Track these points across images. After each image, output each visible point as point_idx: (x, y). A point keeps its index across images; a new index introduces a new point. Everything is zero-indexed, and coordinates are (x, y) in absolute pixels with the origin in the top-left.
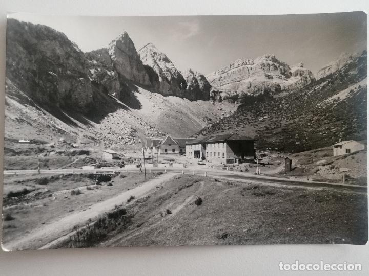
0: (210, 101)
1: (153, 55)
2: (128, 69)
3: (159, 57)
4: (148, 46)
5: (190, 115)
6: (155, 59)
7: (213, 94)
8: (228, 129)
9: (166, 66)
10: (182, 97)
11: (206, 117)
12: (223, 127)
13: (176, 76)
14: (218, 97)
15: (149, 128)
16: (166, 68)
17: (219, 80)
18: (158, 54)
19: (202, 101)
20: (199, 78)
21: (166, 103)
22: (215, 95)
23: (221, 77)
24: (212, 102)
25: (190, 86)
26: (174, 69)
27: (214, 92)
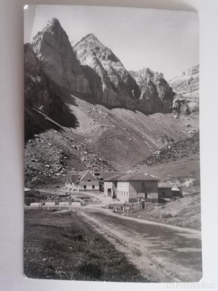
0: (172, 114)
1: (95, 51)
2: (60, 72)
3: (103, 54)
4: (87, 39)
5: (144, 134)
6: (98, 57)
7: (177, 104)
8: (182, 157)
9: (111, 68)
10: (134, 110)
11: (166, 137)
12: (175, 155)
13: (125, 81)
14: (185, 109)
15: (86, 153)
16: (111, 70)
17: (189, 83)
18: (101, 50)
19: (161, 114)
20: (158, 82)
21: (111, 118)
22: (180, 105)
23: (192, 79)
24: (175, 116)
25: (144, 94)
26: (123, 71)
27: (178, 101)
